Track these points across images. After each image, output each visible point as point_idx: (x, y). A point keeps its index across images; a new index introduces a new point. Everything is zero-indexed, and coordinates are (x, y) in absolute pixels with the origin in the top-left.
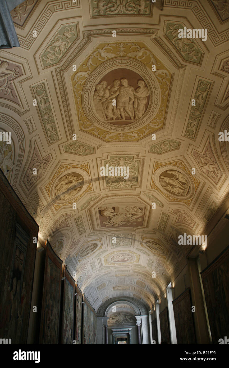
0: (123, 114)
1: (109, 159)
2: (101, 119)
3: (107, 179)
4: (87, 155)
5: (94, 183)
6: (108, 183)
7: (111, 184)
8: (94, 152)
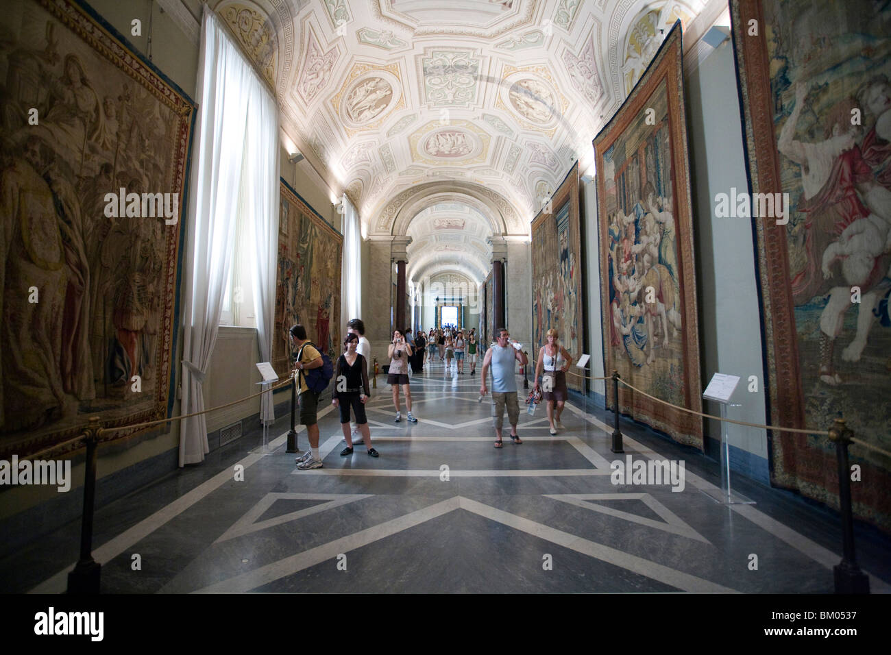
0: (448, 137)
1: (467, 103)
2: (469, 136)
3: (475, 74)
4: (493, 116)
5: (497, 76)
6: (475, 68)
7: (470, 65)
8: (484, 115)
